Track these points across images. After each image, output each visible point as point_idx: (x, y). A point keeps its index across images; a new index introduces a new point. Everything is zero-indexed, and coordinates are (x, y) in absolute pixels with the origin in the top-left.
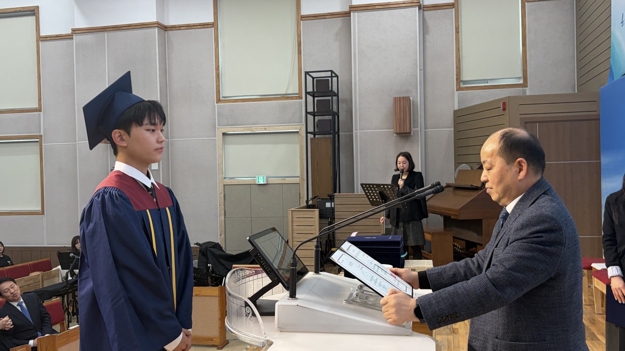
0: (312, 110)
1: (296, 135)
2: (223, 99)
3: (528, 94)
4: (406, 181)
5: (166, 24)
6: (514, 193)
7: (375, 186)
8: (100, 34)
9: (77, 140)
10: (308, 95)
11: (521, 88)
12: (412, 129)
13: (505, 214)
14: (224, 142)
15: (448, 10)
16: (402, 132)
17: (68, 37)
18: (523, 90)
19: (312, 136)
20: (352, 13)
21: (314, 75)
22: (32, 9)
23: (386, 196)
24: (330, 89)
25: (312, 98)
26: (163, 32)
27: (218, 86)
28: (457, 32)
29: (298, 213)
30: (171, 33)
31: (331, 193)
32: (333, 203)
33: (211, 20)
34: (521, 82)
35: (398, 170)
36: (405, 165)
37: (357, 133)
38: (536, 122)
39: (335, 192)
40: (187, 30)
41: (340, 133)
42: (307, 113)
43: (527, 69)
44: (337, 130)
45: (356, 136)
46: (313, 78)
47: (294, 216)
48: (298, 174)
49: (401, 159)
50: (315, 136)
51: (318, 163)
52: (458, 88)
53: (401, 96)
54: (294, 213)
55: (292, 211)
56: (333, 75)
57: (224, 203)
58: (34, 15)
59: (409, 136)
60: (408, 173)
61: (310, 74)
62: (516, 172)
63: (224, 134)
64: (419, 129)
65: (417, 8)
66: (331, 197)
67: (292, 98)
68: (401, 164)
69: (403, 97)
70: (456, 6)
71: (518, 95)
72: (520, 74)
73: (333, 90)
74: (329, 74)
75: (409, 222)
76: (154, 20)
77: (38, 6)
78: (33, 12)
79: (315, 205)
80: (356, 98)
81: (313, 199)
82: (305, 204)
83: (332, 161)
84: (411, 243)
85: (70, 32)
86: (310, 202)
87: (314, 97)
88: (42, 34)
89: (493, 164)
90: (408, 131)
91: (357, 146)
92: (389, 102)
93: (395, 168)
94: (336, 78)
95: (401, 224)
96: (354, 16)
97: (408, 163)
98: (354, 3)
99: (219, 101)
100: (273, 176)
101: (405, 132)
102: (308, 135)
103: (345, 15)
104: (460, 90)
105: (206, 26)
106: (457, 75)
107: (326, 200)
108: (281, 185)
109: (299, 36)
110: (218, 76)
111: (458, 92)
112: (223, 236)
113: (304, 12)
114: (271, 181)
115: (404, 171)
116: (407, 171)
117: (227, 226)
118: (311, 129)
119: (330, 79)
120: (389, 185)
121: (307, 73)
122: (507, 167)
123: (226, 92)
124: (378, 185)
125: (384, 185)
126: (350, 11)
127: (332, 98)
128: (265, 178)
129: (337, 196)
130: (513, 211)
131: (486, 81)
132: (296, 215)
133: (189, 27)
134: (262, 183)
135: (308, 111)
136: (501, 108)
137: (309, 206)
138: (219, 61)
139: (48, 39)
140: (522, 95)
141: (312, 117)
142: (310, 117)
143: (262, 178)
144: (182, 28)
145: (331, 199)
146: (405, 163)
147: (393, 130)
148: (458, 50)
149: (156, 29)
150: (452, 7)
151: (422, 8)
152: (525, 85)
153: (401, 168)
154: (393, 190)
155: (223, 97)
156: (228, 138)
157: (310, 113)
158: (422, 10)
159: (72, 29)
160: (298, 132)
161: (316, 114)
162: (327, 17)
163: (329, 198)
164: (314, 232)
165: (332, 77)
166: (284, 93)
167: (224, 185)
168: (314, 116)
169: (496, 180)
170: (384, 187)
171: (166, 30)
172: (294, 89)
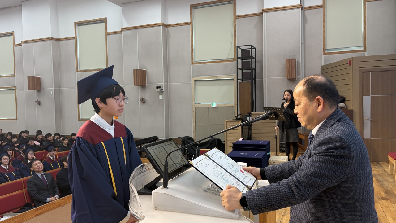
0: (241, 67)
1: (233, 80)
2: (195, 62)
3: (366, 55)
4: (288, 106)
5: (166, 24)
6: (315, 121)
7: (271, 109)
8: (134, 31)
9: (124, 84)
10: (238, 59)
11: (362, 53)
12: (297, 77)
13: (311, 136)
14: (195, 85)
15: (318, 9)
16: (291, 78)
17: (119, 33)
18: (363, 53)
19: (241, 81)
20: (263, 13)
21: (242, 48)
22: (104, 19)
23: (278, 114)
24: (250, 55)
25: (241, 60)
26: (165, 28)
27: (192, 55)
28: (324, 21)
29: (230, 123)
30: (169, 28)
31: (249, 112)
32: (251, 118)
33: (189, 21)
34: (362, 49)
35: (284, 99)
36: (288, 97)
37: (266, 79)
38: (370, 72)
39: (252, 111)
40: (177, 27)
41: (256, 79)
42: (237, 68)
43: (366, 41)
44: (254, 77)
45: (265, 80)
46: (242, 50)
47: (228, 124)
48: (233, 102)
49: (287, 93)
50: (242, 81)
51: (243, 96)
52: (324, 53)
53: (291, 58)
54: (228, 123)
55: (227, 121)
56: (252, 47)
57: (195, 116)
58: (104, 22)
59: (295, 80)
60: (290, 101)
61: (240, 47)
62: (316, 106)
63: (195, 81)
64: (301, 76)
65: (300, 9)
66: (249, 114)
67: (230, 61)
68: (286, 96)
69: (292, 59)
70: (323, 6)
71: (360, 56)
72: (362, 44)
73: (252, 55)
74: (250, 47)
75: (290, 129)
76: (160, 22)
77: (106, 18)
78: (104, 21)
79: (241, 119)
80: (265, 60)
81: (240, 114)
82: (235, 118)
83: (250, 94)
84: (291, 140)
85: (120, 30)
86: (239, 117)
87: (242, 60)
88: (108, 31)
89: (300, 101)
90: (294, 78)
91: (265, 86)
92: (284, 62)
93: (283, 98)
94: (254, 49)
95: (285, 130)
96: (265, 15)
97: (290, 96)
98: (265, 8)
99: (193, 63)
100: (220, 102)
101: (292, 78)
102: (238, 80)
103: (260, 15)
104: (325, 55)
105: (186, 24)
106: (323, 46)
107: (247, 116)
108: (224, 107)
109: (235, 27)
110: (192, 50)
111: (324, 55)
112: (195, 133)
113: (238, 14)
114: (220, 105)
115: (288, 100)
116: (290, 100)
117: (196, 128)
118: (240, 77)
119: (250, 50)
120: (279, 108)
121: (238, 47)
122: (309, 103)
123: (197, 58)
124: (273, 108)
125: (276, 108)
126: (262, 12)
127: (251, 60)
128: (216, 104)
129: (253, 114)
130: (317, 133)
131: (341, 49)
132: (229, 124)
133: (178, 25)
134: (214, 106)
135: (238, 67)
136: (348, 64)
137: (237, 119)
138: (193, 42)
139: (111, 34)
140: (362, 56)
141: (241, 71)
142: (240, 71)
143: (214, 103)
144: (175, 26)
145: (250, 115)
146: (289, 96)
147: (285, 77)
148: (324, 31)
149: (161, 27)
150: (321, 7)
151: (303, 8)
152: (365, 50)
153: (286, 98)
154: (281, 111)
155: (195, 61)
156: (197, 83)
157: (239, 69)
158: (303, 10)
159: (121, 28)
160: (233, 79)
161: (243, 69)
162: (250, 16)
163: (248, 114)
164: (238, 133)
165: (251, 49)
166: (226, 58)
167: (195, 107)
168: (242, 70)
169: (302, 112)
170: (276, 110)
171: (166, 27)
172: (232, 56)
